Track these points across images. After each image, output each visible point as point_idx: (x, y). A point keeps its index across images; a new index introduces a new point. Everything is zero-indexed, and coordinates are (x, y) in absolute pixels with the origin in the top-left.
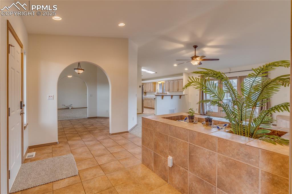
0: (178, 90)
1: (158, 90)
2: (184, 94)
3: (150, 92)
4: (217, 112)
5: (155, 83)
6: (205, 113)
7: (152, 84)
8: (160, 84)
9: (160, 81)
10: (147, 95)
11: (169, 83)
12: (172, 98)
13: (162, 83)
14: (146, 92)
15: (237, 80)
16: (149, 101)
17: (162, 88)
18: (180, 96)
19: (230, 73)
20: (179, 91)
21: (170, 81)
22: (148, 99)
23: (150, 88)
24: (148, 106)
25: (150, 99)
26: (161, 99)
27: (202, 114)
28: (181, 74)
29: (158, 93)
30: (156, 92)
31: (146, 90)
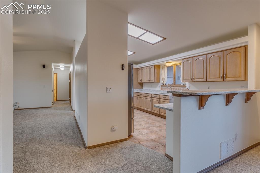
1: (164, 79)
3: (150, 83)
5: (158, 67)
7: (153, 69)
8: (167, 67)
10: (144, 88)
11: (194, 62)
13: (172, 66)
14: (143, 83)
16: (148, 100)
17: (173, 77)
20: (227, 79)
21: (195, 58)
22: (145, 95)
23: (150, 76)
24: (145, 109)
25: (150, 96)
26: (197, 108)
28: (244, 33)
29: (165, 84)
30: (160, 82)
31: (142, 80)
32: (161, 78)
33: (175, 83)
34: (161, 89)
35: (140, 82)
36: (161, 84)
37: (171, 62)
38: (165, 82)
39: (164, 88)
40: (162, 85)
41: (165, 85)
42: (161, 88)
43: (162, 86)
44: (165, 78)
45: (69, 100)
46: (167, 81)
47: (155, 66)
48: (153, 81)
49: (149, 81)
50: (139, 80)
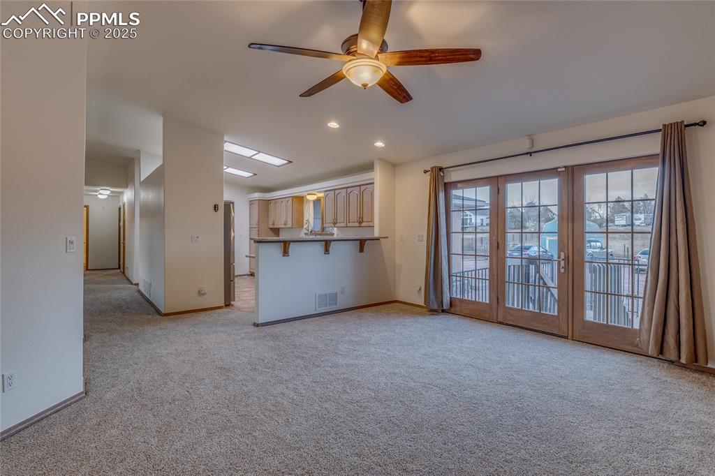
0: (360, 223)
1: (308, 221)
2: (376, 234)
4: (488, 302)
5: (300, 200)
6: (446, 306)
7: (290, 202)
8: (313, 202)
9: (313, 193)
11: (336, 197)
12: (327, 251)
13: (319, 200)
14: (278, 229)
15: (556, 180)
18: (362, 243)
19: (530, 154)
20: (363, 224)
21: (337, 192)
23: (286, 216)
26: (281, 255)
27: (436, 308)
28: (369, 167)
30: (303, 227)
31: (275, 223)
32: (305, 221)
33: (323, 229)
35: (272, 226)
37: (315, 194)
38: (310, 226)
41: (311, 232)
44: (310, 219)
45: (119, 268)
46: (314, 225)
47: (294, 199)
48: (289, 225)
49: (285, 224)
50: (271, 223)
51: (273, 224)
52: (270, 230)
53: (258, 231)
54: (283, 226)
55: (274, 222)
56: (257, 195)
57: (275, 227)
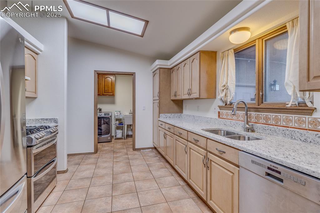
8: (236, 50)
14: (182, 101)
22: (176, 131)
29: (228, 103)
30: (215, 98)
31: (177, 94)
32: (220, 87)
33: (261, 98)
34: (219, 116)
35: (174, 98)
36: (218, 102)
38: (229, 95)
39: (227, 115)
40: (222, 104)
41: (231, 104)
42: (219, 112)
43: (220, 107)
44: (228, 84)
46: (236, 93)
47: (202, 54)
48: (197, 95)
49: (189, 94)
50: (173, 94)
51: (175, 96)
52: (172, 102)
53: (159, 103)
54: (186, 97)
55: (176, 92)
56: (159, 63)
57: (178, 98)
